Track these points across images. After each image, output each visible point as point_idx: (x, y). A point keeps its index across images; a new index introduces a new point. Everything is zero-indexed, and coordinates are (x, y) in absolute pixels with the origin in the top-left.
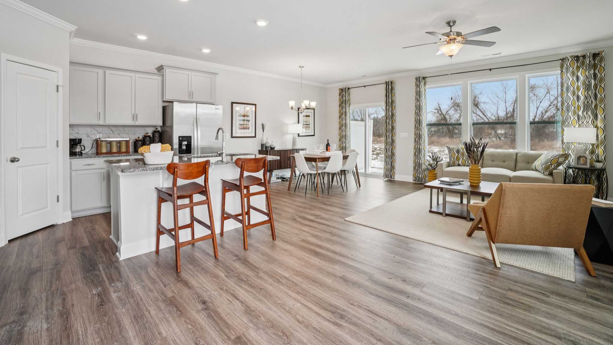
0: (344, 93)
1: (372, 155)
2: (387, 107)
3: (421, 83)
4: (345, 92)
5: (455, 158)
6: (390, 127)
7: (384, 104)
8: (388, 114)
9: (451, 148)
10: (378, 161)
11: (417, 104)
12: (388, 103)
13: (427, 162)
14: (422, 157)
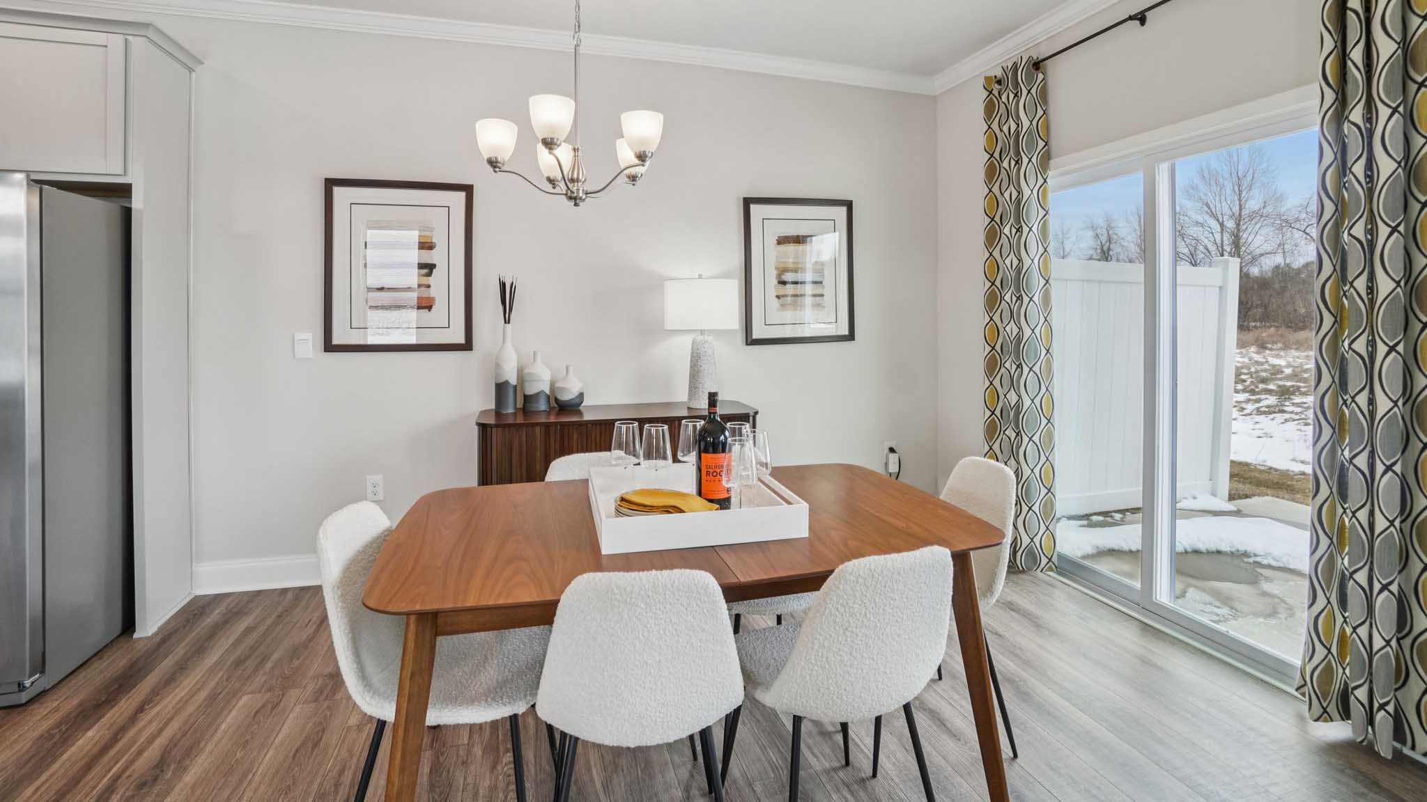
7: (1305, 95)
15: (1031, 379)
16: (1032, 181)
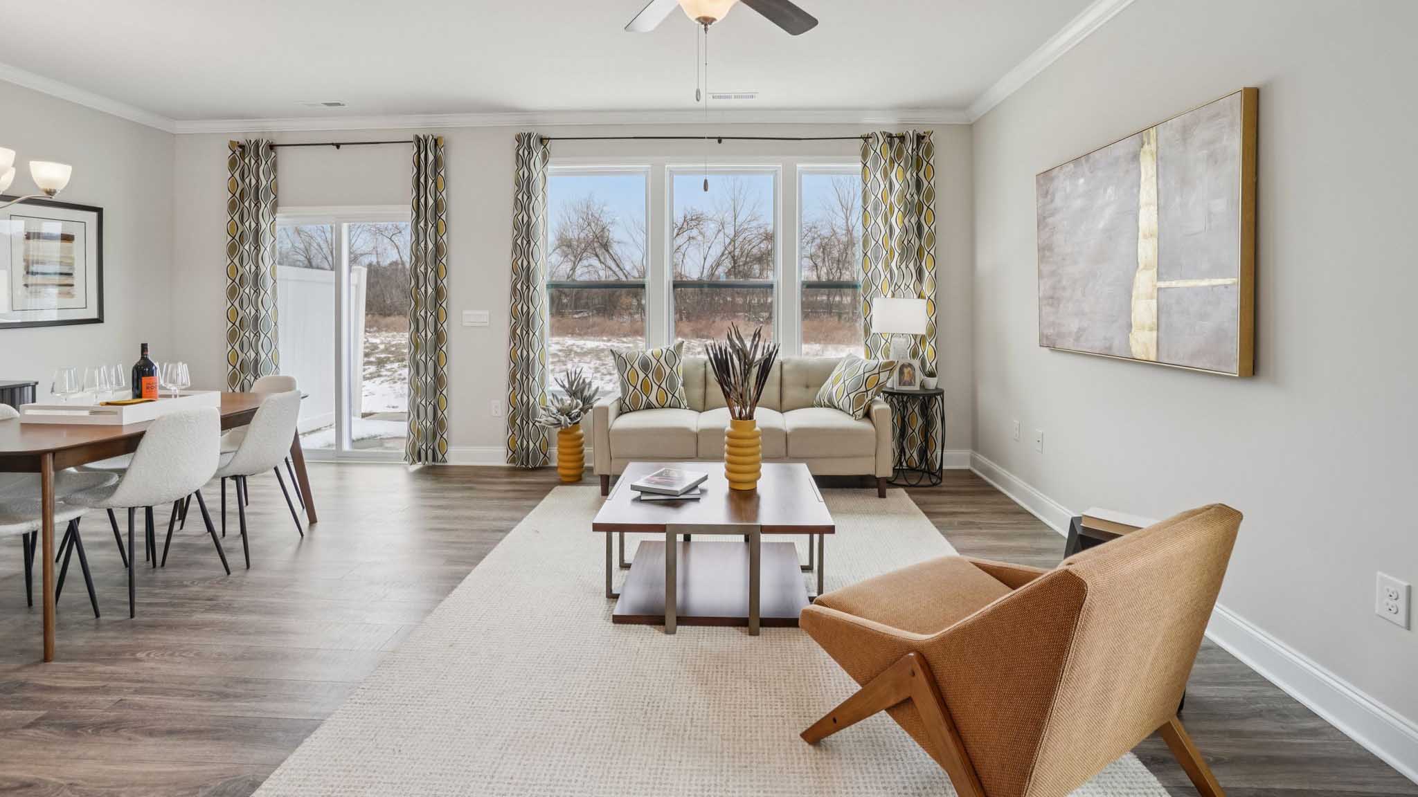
0: (250, 160)
1: (364, 364)
2: (417, 222)
3: (535, 154)
4: (257, 155)
5: (639, 387)
6: (430, 290)
7: (407, 212)
8: (423, 245)
9: (624, 356)
10: (382, 382)
11: (520, 217)
12: (422, 208)
13: (556, 403)
14: (535, 385)
15: (266, 341)
16: (267, 218)
